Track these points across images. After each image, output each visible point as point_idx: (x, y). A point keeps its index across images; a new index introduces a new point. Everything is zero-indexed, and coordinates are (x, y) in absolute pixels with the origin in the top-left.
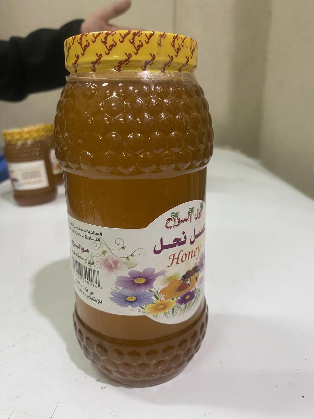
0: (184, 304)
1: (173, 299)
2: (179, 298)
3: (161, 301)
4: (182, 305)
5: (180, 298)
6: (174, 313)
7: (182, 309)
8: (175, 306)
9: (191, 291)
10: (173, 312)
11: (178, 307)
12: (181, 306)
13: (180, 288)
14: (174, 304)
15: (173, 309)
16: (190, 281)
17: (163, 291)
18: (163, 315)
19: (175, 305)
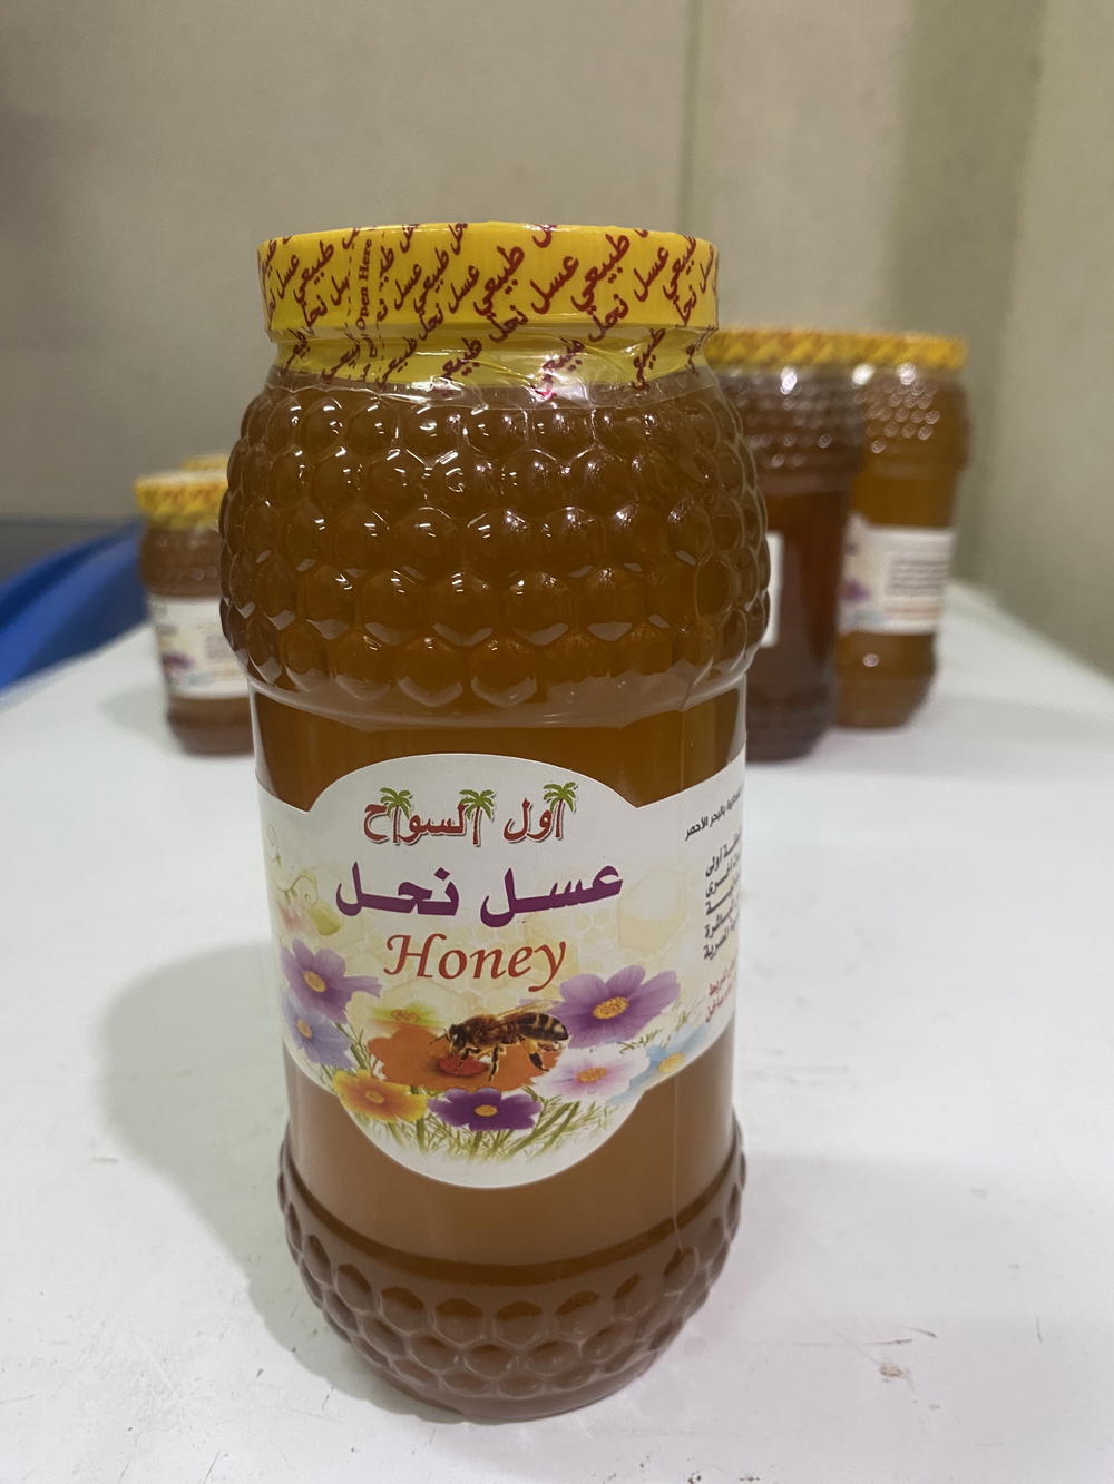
0: (467, 1127)
1: (414, 1091)
2: (442, 1098)
3: (372, 1076)
4: (459, 1128)
5: (445, 1100)
6: (426, 1142)
7: (459, 1144)
8: (428, 1119)
9: (506, 1095)
10: (420, 1136)
11: (439, 1126)
12: (454, 1130)
13: (443, 1066)
14: (424, 1109)
15: (420, 1126)
16: (495, 1058)
17: (375, 1046)
18: (384, 1128)
19: (426, 1116)
